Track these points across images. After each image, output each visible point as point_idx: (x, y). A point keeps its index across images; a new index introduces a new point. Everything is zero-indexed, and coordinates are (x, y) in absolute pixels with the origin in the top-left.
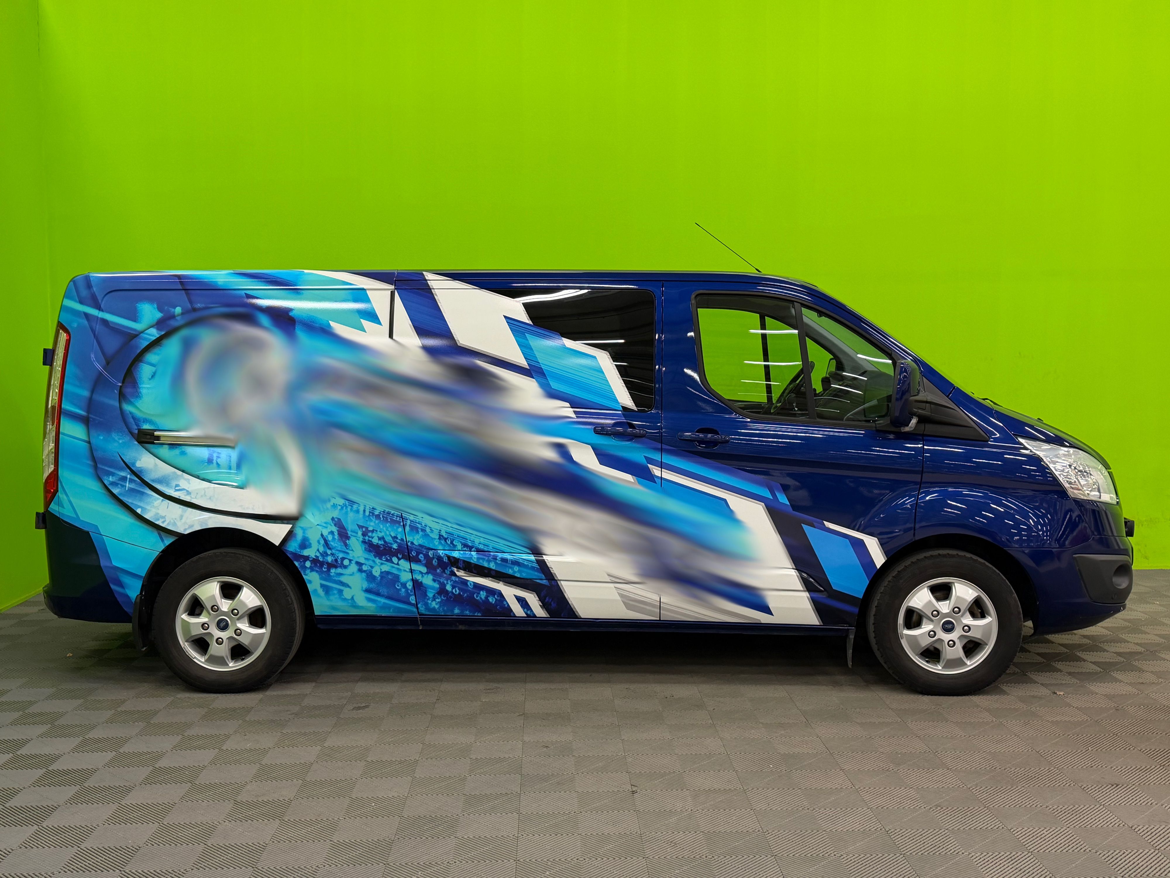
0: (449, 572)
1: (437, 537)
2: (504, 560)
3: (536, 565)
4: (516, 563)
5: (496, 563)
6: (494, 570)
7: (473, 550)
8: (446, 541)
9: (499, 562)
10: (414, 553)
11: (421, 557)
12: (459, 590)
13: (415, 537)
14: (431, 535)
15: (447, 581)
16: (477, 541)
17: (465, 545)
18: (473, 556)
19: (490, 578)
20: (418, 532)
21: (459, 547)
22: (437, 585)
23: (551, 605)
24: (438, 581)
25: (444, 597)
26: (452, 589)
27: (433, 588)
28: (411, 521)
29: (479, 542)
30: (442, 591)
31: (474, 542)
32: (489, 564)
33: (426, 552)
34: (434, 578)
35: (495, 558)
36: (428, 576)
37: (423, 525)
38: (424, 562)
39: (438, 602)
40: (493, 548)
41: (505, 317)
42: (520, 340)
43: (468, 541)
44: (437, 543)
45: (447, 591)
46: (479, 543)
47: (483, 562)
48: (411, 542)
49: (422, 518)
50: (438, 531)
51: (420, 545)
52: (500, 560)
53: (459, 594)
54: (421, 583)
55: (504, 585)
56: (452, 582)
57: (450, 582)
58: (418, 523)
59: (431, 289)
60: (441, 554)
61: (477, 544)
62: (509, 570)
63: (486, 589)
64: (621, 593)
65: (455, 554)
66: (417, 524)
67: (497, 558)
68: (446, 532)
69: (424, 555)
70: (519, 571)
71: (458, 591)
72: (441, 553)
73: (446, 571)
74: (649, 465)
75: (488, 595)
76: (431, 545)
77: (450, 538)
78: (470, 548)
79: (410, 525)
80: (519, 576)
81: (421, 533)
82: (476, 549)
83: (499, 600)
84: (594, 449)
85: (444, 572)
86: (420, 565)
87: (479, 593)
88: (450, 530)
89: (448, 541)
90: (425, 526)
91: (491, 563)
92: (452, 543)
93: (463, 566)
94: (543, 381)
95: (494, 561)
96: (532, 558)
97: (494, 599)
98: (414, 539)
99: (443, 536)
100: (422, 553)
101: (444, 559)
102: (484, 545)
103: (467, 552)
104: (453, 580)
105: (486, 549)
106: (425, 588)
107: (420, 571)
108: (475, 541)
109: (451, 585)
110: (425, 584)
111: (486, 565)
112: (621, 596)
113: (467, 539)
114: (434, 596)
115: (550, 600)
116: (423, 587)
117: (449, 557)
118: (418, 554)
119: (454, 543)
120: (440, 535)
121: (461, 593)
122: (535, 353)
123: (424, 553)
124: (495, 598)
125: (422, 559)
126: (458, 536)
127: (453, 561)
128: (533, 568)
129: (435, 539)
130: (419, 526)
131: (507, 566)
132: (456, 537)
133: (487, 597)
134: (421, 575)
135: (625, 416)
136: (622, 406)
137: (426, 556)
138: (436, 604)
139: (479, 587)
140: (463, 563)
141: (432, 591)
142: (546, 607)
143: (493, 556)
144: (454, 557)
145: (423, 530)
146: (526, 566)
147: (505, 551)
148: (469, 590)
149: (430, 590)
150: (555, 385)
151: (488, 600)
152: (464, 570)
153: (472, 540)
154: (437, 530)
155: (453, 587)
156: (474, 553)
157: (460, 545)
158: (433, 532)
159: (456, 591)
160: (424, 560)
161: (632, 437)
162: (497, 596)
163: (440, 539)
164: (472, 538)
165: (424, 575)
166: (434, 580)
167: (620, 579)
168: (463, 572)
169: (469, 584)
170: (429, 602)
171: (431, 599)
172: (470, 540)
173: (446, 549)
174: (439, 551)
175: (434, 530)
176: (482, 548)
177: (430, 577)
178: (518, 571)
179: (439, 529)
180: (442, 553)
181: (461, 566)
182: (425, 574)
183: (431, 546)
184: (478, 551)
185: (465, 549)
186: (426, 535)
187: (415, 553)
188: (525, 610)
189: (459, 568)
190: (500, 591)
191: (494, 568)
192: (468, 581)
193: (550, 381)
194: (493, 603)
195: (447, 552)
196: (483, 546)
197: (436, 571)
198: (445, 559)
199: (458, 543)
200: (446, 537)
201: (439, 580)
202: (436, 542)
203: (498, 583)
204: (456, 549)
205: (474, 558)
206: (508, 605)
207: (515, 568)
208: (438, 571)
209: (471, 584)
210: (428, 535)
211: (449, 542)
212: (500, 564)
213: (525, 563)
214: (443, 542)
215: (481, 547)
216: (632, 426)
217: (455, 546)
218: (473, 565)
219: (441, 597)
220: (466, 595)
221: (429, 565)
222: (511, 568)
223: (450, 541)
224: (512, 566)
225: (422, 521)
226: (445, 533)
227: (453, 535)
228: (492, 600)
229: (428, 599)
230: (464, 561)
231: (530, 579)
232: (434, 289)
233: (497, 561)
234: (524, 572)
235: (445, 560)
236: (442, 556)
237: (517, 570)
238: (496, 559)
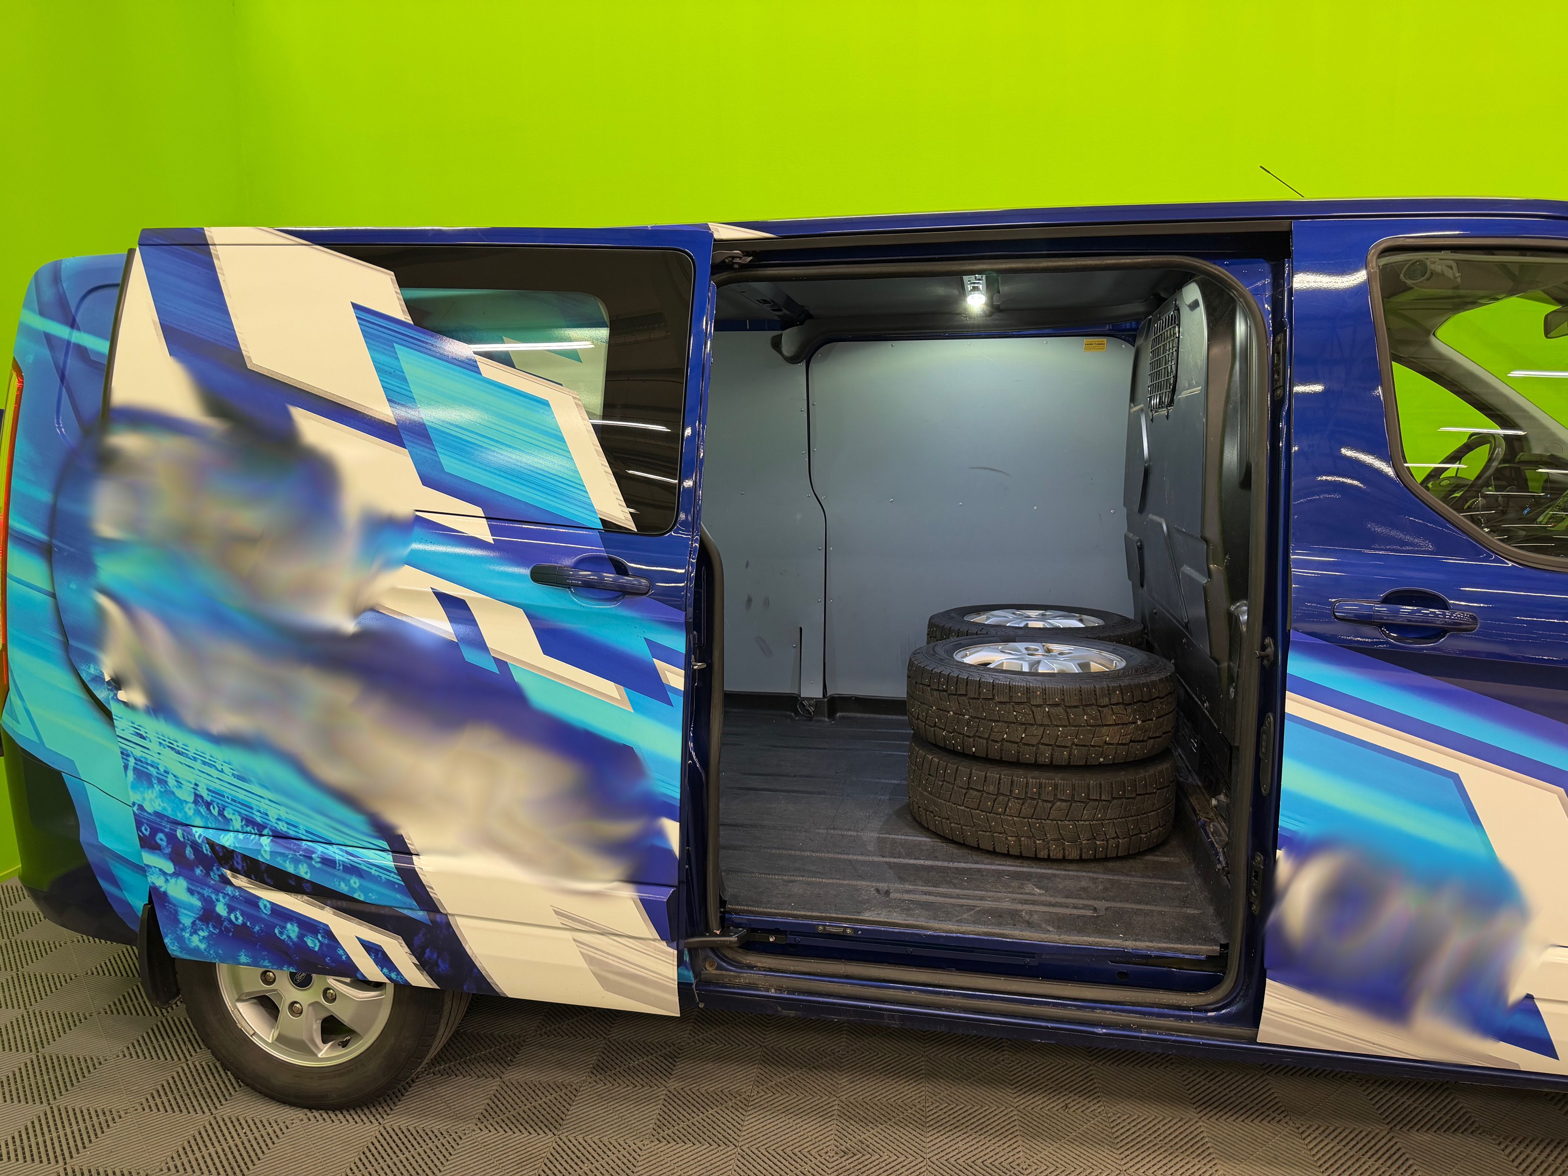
0: (217, 878)
1: (191, 799)
2: (329, 862)
3: (396, 879)
4: (352, 870)
5: (311, 867)
6: (308, 881)
7: (265, 832)
8: (209, 809)
9: (318, 865)
10: (146, 830)
11: (161, 840)
12: (242, 915)
13: (146, 795)
14: (179, 793)
15: (217, 895)
16: (273, 814)
17: (249, 821)
18: (261, 845)
19: (305, 897)
20: (151, 785)
21: (237, 823)
22: (196, 902)
23: (438, 966)
24: (199, 893)
25: (214, 927)
26: (229, 913)
27: (190, 907)
28: (136, 759)
29: (276, 817)
30: (208, 915)
31: (267, 815)
32: (296, 867)
33: (170, 829)
34: (190, 886)
35: (308, 856)
36: (178, 881)
37: (162, 769)
38: (168, 851)
39: (204, 937)
40: (307, 831)
41: (355, 306)
42: (382, 358)
43: (255, 812)
44: (190, 813)
45: (219, 916)
46: (278, 819)
47: (285, 861)
48: (139, 805)
49: (159, 754)
50: (193, 786)
51: (157, 814)
52: (318, 860)
53: (244, 924)
54: (165, 893)
55: (335, 914)
56: (227, 898)
57: (224, 898)
58: (152, 766)
59: (208, 245)
60: (197, 835)
61: (274, 820)
62: (340, 885)
63: (297, 919)
64: (589, 955)
65: (226, 838)
66: (149, 767)
67: (313, 856)
68: (208, 790)
69: (166, 834)
70: (361, 888)
71: (241, 919)
72: (198, 833)
73: (212, 874)
74: (657, 662)
75: (305, 933)
76: (179, 815)
77: (218, 803)
78: (260, 829)
79: (135, 769)
80: (362, 898)
81: (157, 787)
82: (271, 830)
83: (328, 946)
84: (530, 617)
85: (208, 874)
86: (159, 855)
87: (284, 928)
88: (217, 786)
89: (214, 808)
90: (165, 772)
91: (300, 866)
92: (221, 813)
93: (243, 867)
94: (426, 455)
95: (307, 863)
96: (387, 860)
97: (317, 942)
98: (144, 799)
99: (202, 797)
100: (162, 831)
101: (204, 848)
102: (288, 823)
103: (253, 836)
104: (228, 894)
105: (292, 833)
106: (175, 905)
107: (160, 870)
108: (268, 813)
109: (225, 904)
110: (174, 898)
111: (290, 868)
112: (590, 960)
113: (252, 808)
114: (194, 923)
115: (435, 956)
116: (170, 903)
117: (212, 845)
118: (154, 831)
119: (226, 813)
120: (196, 795)
121: (248, 924)
122: (413, 388)
123: (167, 830)
124: (319, 941)
125: (164, 844)
126: (232, 800)
127: (221, 854)
128: (390, 884)
129: (187, 802)
130: (153, 771)
131: (335, 876)
132: (229, 801)
133: (301, 937)
134: (162, 879)
135: (606, 543)
136: (600, 519)
137: (171, 838)
138: (200, 941)
139: (283, 915)
140: (242, 861)
141: (189, 913)
142: (426, 968)
143: (306, 850)
144: (223, 847)
145: (162, 782)
146: (375, 879)
147: (333, 842)
148: (263, 919)
149: (183, 911)
150: (452, 465)
151: (306, 943)
152: (247, 875)
153: (262, 810)
154: (190, 782)
155: (231, 909)
156: (266, 841)
157: (239, 819)
158: (180, 787)
159: (237, 919)
160: (167, 846)
161: (620, 594)
162: (322, 936)
163: (195, 802)
164: (263, 805)
165: (169, 878)
166: (191, 891)
167: (585, 924)
168: (244, 879)
169: (261, 905)
170: (187, 935)
171: (188, 930)
172: (260, 811)
173: (210, 825)
174: (194, 829)
175: (182, 782)
176: (285, 829)
177: (182, 883)
178: (359, 887)
179: (193, 781)
180: (200, 836)
181: (240, 868)
182: (171, 875)
183: (179, 817)
184: (277, 836)
185: (249, 829)
186: (168, 793)
187: (149, 830)
188: (385, 970)
189: (234, 870)
190: (327, 926)
191: (307, 877)
192: (259, 898)
193: (440, 455)
194: (317, 949)
195: (211, 834)
196: (286, 825)
197: (193, 871)
198: (206, 850)
199: (233, 814)
200: (209, 799)
201: (201, 891)
202: (190, 809)
203: (322, 909)
204: (231, 828)
205: (265, 851)
206: (348, 957)
207: (352, 881)
208: (198, 871)
209: (265, 906)
210: (173, 793)
211: (215, 812)
212: (319, 868)
213: (373, 872)
214: (203, 810)
215: (282, 827)
216: (621, 570)
217: (228, 821)
218: (263, 868)
219: (208, 927)
220: (257, 928)
221: (176, 856)
222: (344, 879)
223: (217, 809)
224: (347, 876)
225: (158, 761)
226: (207, 792)
227: (224, 796)
228: (312, 943)
229: (183, 930)
230: (245, 858)
231: (390, 907)
232: (215, 245)
233: (313, 863)
234: (372, 891)
235: (205, 852)
236: (200, 841)
237: (356, 886)
238: (311, 858)
